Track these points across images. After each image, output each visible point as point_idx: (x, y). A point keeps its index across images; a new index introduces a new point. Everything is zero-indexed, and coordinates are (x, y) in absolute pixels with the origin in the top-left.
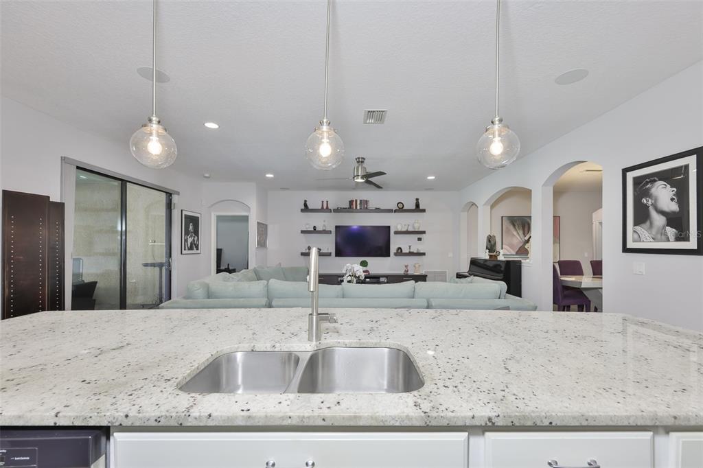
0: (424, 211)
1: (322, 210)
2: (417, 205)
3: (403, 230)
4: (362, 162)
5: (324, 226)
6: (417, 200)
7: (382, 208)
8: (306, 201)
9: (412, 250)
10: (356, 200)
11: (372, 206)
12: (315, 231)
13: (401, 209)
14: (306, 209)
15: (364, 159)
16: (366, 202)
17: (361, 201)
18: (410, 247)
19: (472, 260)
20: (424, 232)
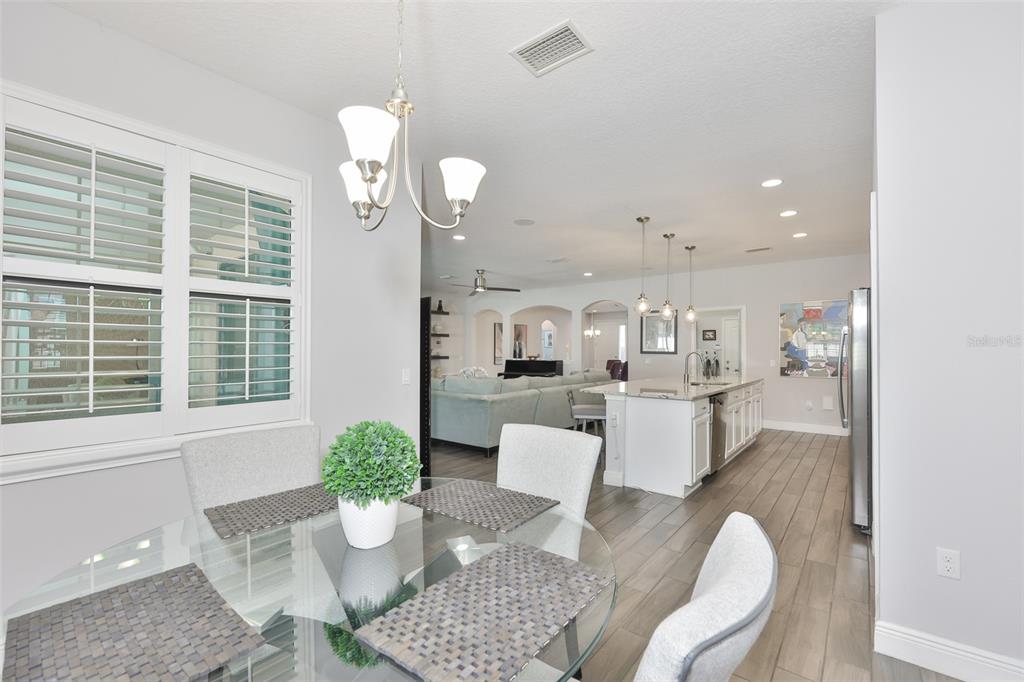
0: (447, 313)
2: (440, 307)
4: (482, 274)
6: (440, 302)
19: (508, 362)
20: (447, 336)
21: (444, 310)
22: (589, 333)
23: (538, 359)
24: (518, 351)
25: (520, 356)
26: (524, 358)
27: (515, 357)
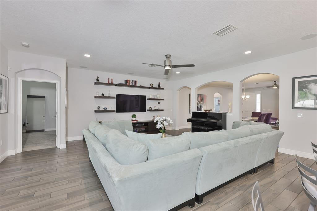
0: (163, 89)
1: (108, 84)
2: (159, 86)
3: (152, 98)
4: (169, 57)
5: (109, 94)
6: (159, 83)
7: (143, 86)
8: (98, 77)
9: (156, 109)
10: (130, 80)
11: (138, 84)
12: (103, 96)
13: (152, 88)
14: (98, 82)
15: (170, 55)
16: (136, 82)
17: (132, 81)
18: (155, 106)
19: (193, 113)
20: (163, 100)
21: (161, 87)
22: (243, 97)
23: (210, 112)
24: (199, 107)
25: (201, 110)
26: (203, 111)
27: (197, 110)
